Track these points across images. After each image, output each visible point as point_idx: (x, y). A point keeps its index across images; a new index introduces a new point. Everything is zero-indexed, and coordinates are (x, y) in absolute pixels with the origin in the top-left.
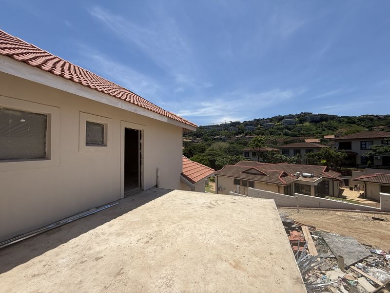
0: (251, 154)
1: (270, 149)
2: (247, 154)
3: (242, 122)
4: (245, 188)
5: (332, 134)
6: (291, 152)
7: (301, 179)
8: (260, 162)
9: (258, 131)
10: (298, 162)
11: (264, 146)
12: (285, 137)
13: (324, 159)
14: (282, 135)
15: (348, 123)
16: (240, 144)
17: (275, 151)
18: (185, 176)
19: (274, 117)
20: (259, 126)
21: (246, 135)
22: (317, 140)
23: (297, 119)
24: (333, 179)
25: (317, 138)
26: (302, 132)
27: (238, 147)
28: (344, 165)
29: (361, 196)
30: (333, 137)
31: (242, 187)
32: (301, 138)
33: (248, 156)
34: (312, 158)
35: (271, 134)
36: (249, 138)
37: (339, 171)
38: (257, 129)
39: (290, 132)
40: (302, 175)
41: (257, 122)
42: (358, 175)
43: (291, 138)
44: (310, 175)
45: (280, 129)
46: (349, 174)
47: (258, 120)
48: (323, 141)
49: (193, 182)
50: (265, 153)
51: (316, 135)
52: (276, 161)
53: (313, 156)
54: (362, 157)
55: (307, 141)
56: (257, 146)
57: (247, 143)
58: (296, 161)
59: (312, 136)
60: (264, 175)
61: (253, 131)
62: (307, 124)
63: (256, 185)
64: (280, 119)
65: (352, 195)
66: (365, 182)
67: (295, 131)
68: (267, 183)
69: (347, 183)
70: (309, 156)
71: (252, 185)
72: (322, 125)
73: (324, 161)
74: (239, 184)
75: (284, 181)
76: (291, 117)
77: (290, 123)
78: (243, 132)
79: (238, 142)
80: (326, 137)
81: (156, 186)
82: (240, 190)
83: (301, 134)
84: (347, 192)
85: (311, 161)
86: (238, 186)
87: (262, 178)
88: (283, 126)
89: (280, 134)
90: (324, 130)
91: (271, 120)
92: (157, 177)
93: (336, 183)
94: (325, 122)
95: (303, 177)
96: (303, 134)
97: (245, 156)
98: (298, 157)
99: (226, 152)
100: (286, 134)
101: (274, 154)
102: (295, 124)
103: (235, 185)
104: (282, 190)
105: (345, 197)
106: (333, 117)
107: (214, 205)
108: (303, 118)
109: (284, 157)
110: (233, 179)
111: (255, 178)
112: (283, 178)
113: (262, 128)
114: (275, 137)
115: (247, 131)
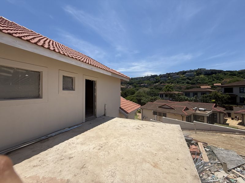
0: (164, 96)
1: (177, 93)
2: (162, 96)
3: (158, 75)
4: (161, 117)
5: (220, 83)
6: (191, 94)
7: (198, 112)
8: (170, 101)
9: (169, 81)
10: (196, 101)
11: (173, 90)
12: (187, 85)
13: (214, 99)
14: (185, 84)
15: (231, 75)
16: (157, 89)
17: (180, 94)
18: (122, 109)
19: (180, 72)
20: (170, 78)
21: (161, 83)
22: (209, 87)
23: (195, 73)
24: (220, 112)
25: (209, 85)
26: (199, 81)
27: (156, 91)
28: (227, 103)
29: (239, 124)
30: (220, 84)
31: (158, 117)
32: (198, 85)
33: (163, 97)
34: (205, 98)
35: (178, 83)
36: (163, 85)
37: (224, 107)
38: (168, 79)
39: (190, 82)
40: (199, 109)
41: (168, 75)
42: (237, 109)
43: (191, 85)
44: (204, 109)
45: (184, 79)
46: (231, 109)
47: (169, 74)
48: (213, 87)
49: (127, 113)
50: (174, 95)
51: (209, 83)
52: (181, 100)
53: (206, 97)
54: (240, 98)
55: (202, 87)
56: (168, 90)
57: (161, 88)
58: (195, 100)
59: (206, 84)
60: (173, 109)
61: (166, 81)
62: (202, 76)
63: (167, 115)
64: (184, 73)
65: (233, 123)
66: (242, 114)
67: (194, 81)
68: (175, 114)
69: (229, 115)
70: (203, 97)
71: (165, 115)
72: (213, 77)
73: (214, 101)
74: (157, 115)
75: (186, 113)
76: (191, 71)
77: (191, 75)
78: (159, 82)
79: (156, 88)
80: (215, 84)
81: (105, 115)
82: (157, 118)
83: (198, 83)
84: (229, 121)
85: (205, 101)
86: (156, 116)
87: (172, 111)
88: (186, 77)
89: (183, 83)
90: (214, 80)
91: (178, 74)
92: (105, 109)
93: (222, 115)
94: (214, 75)
95: (199, 110)
96: (199, 83)
97: (160, 97)
98: (196, 98)
99: (148, 94)
100: (188, 83)
101: (179, 96)
102: (194, 76)
103: (154, 115)
104: (185, 119)
105: (228, 124)
106: (220, 72)
107: (140, 128)
108: (199, 72)
109: (186, 97)
110: (153, 111)
111: (167, 111)
112: (186, 111)
113: (172, 79)
114: (180, 84)
115: (162, 81)
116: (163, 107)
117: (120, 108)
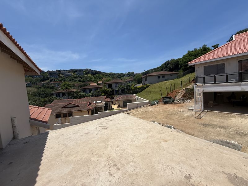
0: (61, 95)
1: (75, 90)
2: (58, 95)
4: (66, 118)
5: (101, 81)
6: (88, 91)
7: (97, 104)
8: (70, 99)
9: (60, 79)
10: (92, 96)
11: (71, 88)
12: (79, 82)
14: (77, 81)
15: (106, 75)
16: (47, 88)
17: (79, 91)
19: (71, 70)
20: (61, 75)
21: (51, 81)
22: (95, 84)
23: (84, 72)
24: (109, 102)
25: (95, 83)
26: (88, 80)
27: (49, 91)
28: (110, 95)
29: (118, 107)
30: (101, 82)
31: (63, 119)
32: (88, 83)
33: (59, 96)
35: (70, 81)
36: (54, 83)
37: (109, 98)
38: (60, 77)
39: (82, 80)
40: (97, 102)
41: (59, 72)
42: (117, 98)
43: (82, 83)
44: (100, 101)
45: (76, 77)
46: (112, 98)
47: (60, 71)
48: (98, 84)
49: (46, 122)
50: (72, 93)
51: (95, 81)
52: (80, 97)
53: (99, 92)
54: (116, 90)
55: (91, 84)
56: (67, 88)
57: (53, 87)
58: (91, 96)
59: (93, 82)
60: (78, 106)
61: (57, 78)
62: (90, 75)
63: (74, 114)
64: (75, 71)
65: (115, 107)
66: (119, 100)
67: (84, 79)
68: (81, 111)
69: (112, 103)
70: (97, 92)
71: (71, 114)
72: (96, 76)
73: (103, 94)
74: (61, 117)
75: (91, 107)
76: (80, 70)
77: (81, 74)
78: (48, 79)
79: (44, 86)
80: (99, 82)
81: (14, 138)
82: (61, 121)
83: (87, 81)
84: (113, 107)
85: (98, 95)
86: (60, 118)
87: (78, 109)
88: (77, 76)
89: (76, 81)
90: (97, 79)
91: (69, 71)
92: (14, 127)
93: (110, 103)
94: (97, 75)
95: (98, 103)
96: (88, 81)
97: (57, 97)
98: (92, 93)
99: (36, 95)
100: (80, 81)
101: (78, 93)
102: (84, 75)
103: (57, 119)
104: (90, 113)
105: (113, 109)
106: (100, 73)
108: (87, 72)
109: (84, 94)
110: (54, 114)
111: (73, 109)
112: (90, 106)
113: (63, 76)
114: (73, 82)
115: (52, 78)
116: (69, 106)
117: (30, 118)
